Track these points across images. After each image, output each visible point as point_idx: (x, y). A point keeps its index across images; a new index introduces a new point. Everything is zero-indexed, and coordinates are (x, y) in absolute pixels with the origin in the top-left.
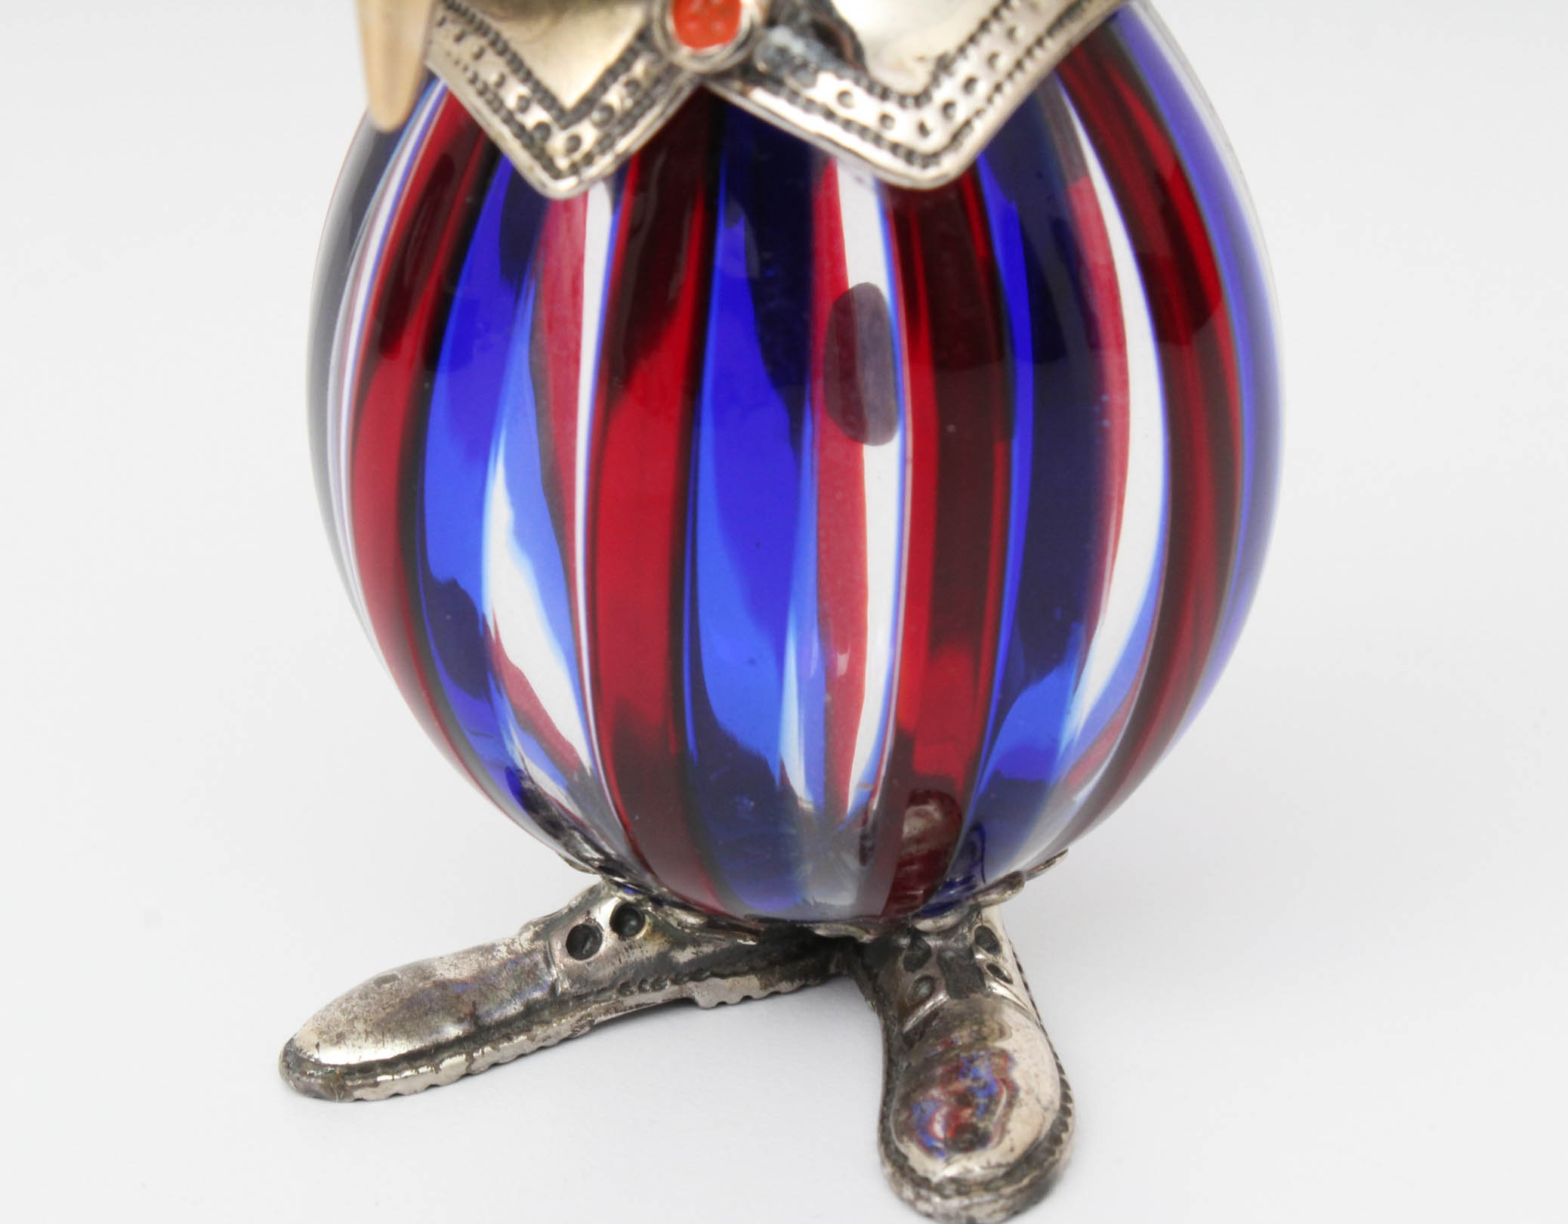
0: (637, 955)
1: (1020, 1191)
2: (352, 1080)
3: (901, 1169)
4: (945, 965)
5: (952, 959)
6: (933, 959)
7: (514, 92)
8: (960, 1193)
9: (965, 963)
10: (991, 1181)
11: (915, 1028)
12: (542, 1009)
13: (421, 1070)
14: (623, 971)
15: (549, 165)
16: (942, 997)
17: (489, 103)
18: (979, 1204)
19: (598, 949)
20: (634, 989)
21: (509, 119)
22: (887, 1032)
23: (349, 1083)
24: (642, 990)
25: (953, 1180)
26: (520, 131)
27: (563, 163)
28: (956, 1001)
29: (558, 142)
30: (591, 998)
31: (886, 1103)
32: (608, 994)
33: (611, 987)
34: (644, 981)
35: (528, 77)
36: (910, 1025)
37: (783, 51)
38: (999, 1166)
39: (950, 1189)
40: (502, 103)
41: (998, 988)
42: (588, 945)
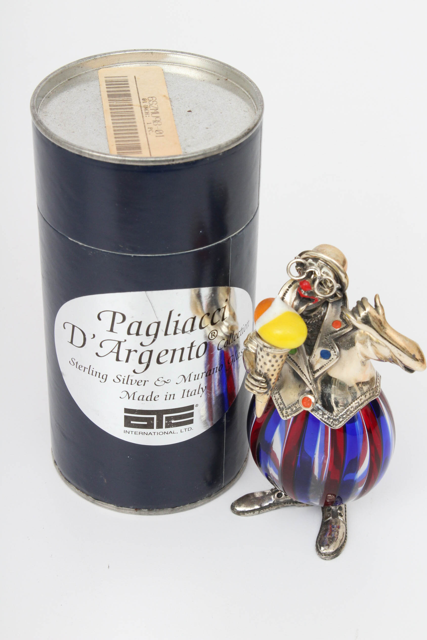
0: (287, 499)
1: (333, 556)
2: (241, 513)
3: (318, 549)
4: (333, 512)
5: (334, 511)
6: (331, 511)
7: (279, 401)
8: (325, 555)
9: (336, 512)
10: (329, 554)
11: (326, 522)
12: (272, 505)
13: (251, 513)
14: (285, 501)
15: (283, 414)
16: (331, 518)
17: (276, 402)
18: (327, 557)
19: (281, 497)
20: (286, 503)
21: (278, 405)
22: (323, 520)
23: (240, 514)
24: (288, 504)
25: (324, 553)
26: (280, 408)
27: (285, 415)
28: (333, 519)
29: (284, 412)
30: (279, 504)
31: (319, 534)
32: (282, 504)
33: (283, 503)
34: (288, 502)
35: (282, 400)
36: (326, 521)
37: (318, 407)
38: (331, 552)
39: (323, 554)
40: (278, 403)
41: (339, 517)
42: (280, 496)
